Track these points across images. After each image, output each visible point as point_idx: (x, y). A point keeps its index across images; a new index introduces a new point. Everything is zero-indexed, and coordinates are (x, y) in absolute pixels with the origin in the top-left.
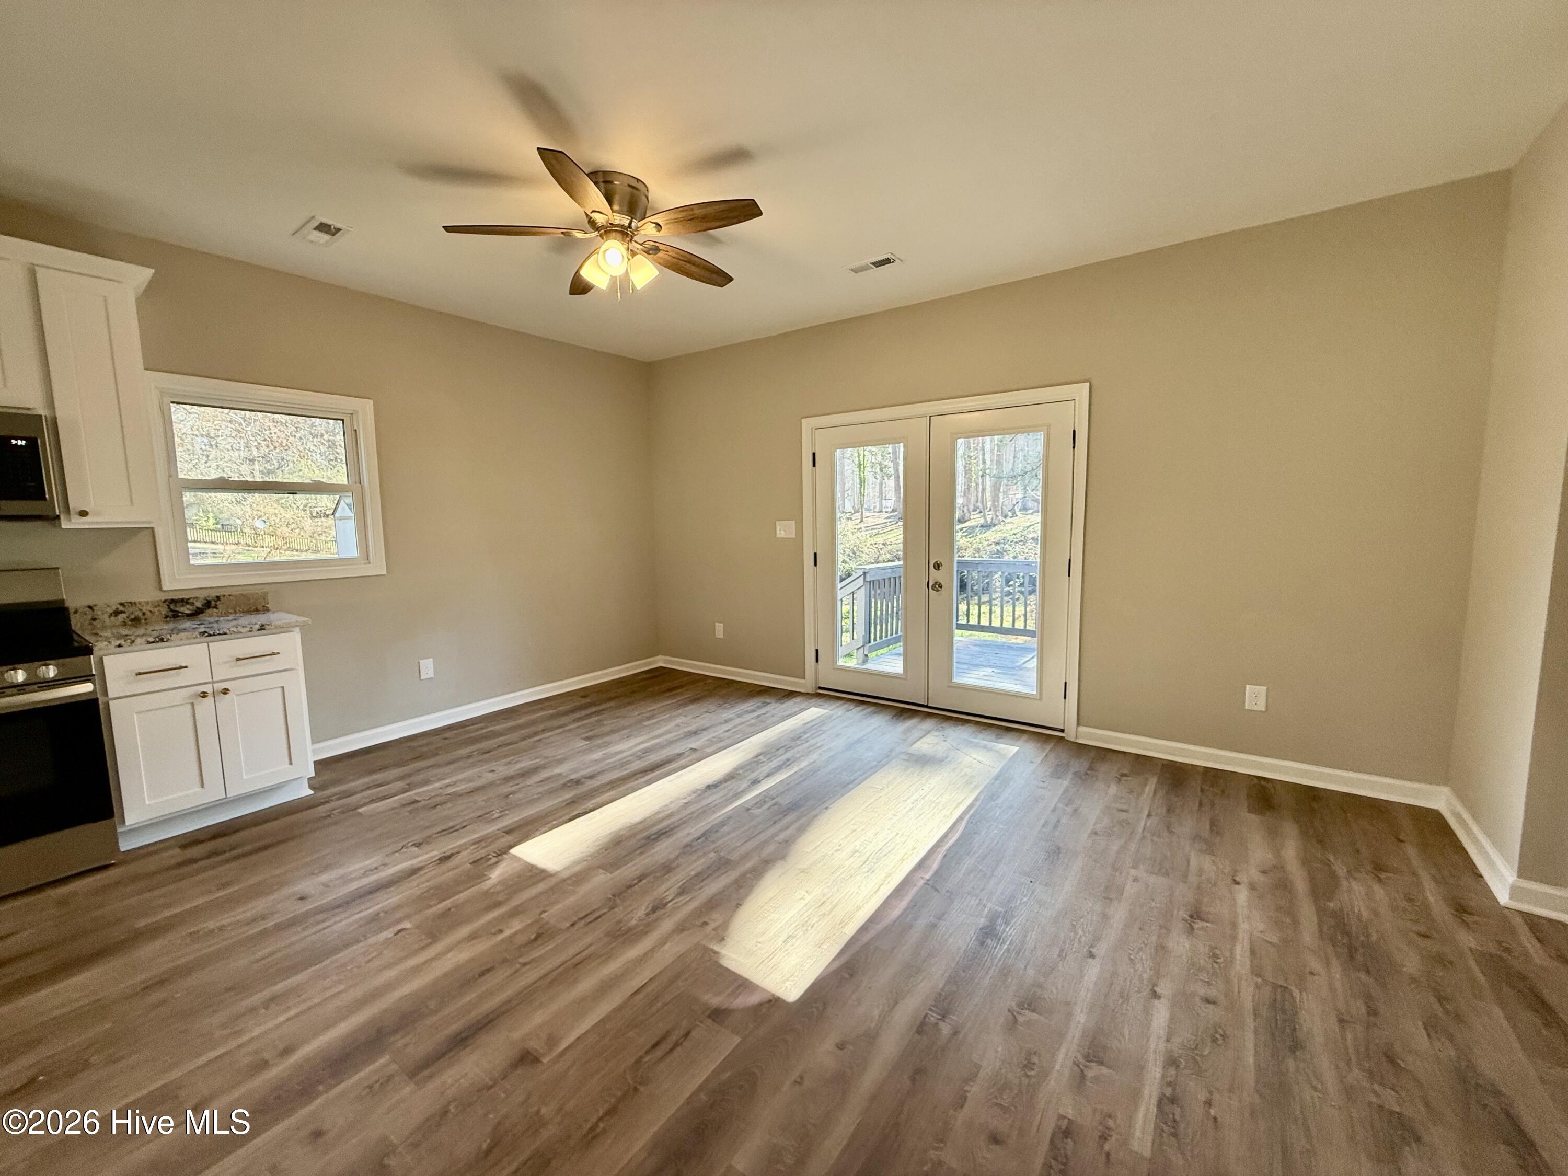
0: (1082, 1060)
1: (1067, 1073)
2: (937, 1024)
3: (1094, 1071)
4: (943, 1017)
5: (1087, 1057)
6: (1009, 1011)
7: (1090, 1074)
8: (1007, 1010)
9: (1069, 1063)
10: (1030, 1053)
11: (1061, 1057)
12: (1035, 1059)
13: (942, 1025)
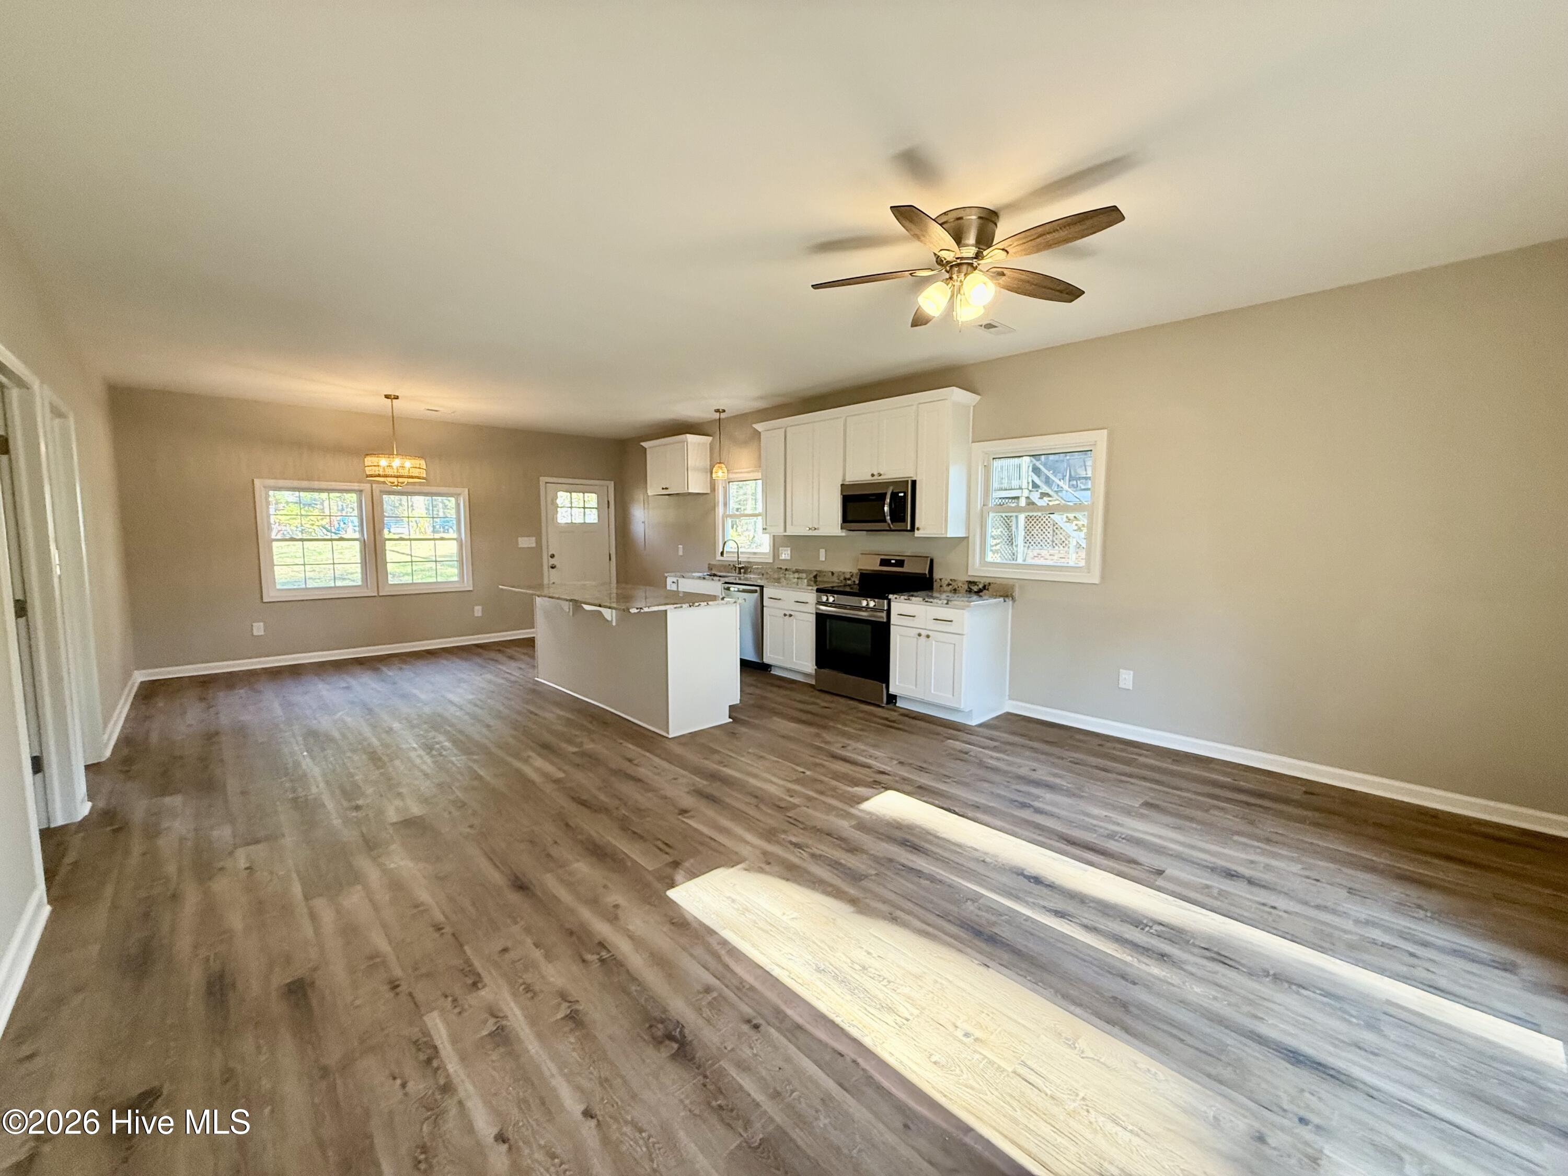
0: (504, 1023)
1: (505, 1008)
2: (599, 954)
3: (491, 1026)
4: (602, 961)
5: (502, 1028)
6: (578, 1001)
7: (492, 1021)
8: (579, 999)
9: (509, 1013)
10: (535, 994)
11: (518, 1012)
12: (529, 995)
13: (595, 957)
